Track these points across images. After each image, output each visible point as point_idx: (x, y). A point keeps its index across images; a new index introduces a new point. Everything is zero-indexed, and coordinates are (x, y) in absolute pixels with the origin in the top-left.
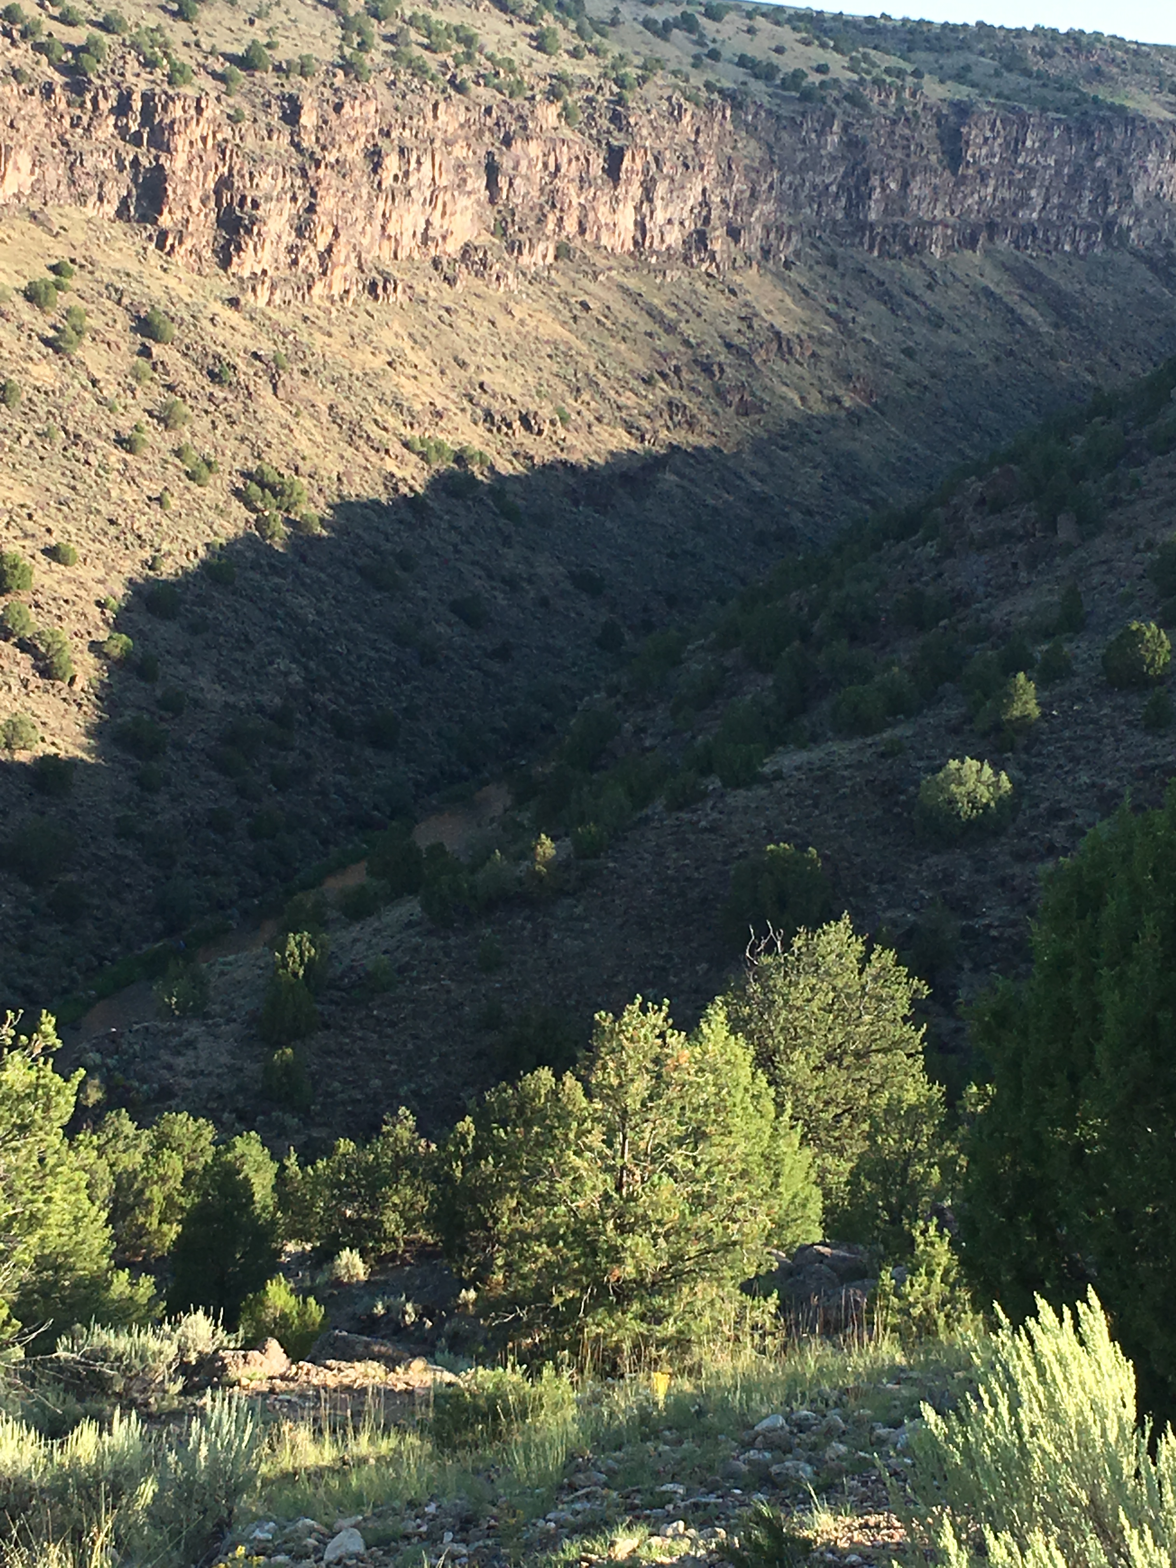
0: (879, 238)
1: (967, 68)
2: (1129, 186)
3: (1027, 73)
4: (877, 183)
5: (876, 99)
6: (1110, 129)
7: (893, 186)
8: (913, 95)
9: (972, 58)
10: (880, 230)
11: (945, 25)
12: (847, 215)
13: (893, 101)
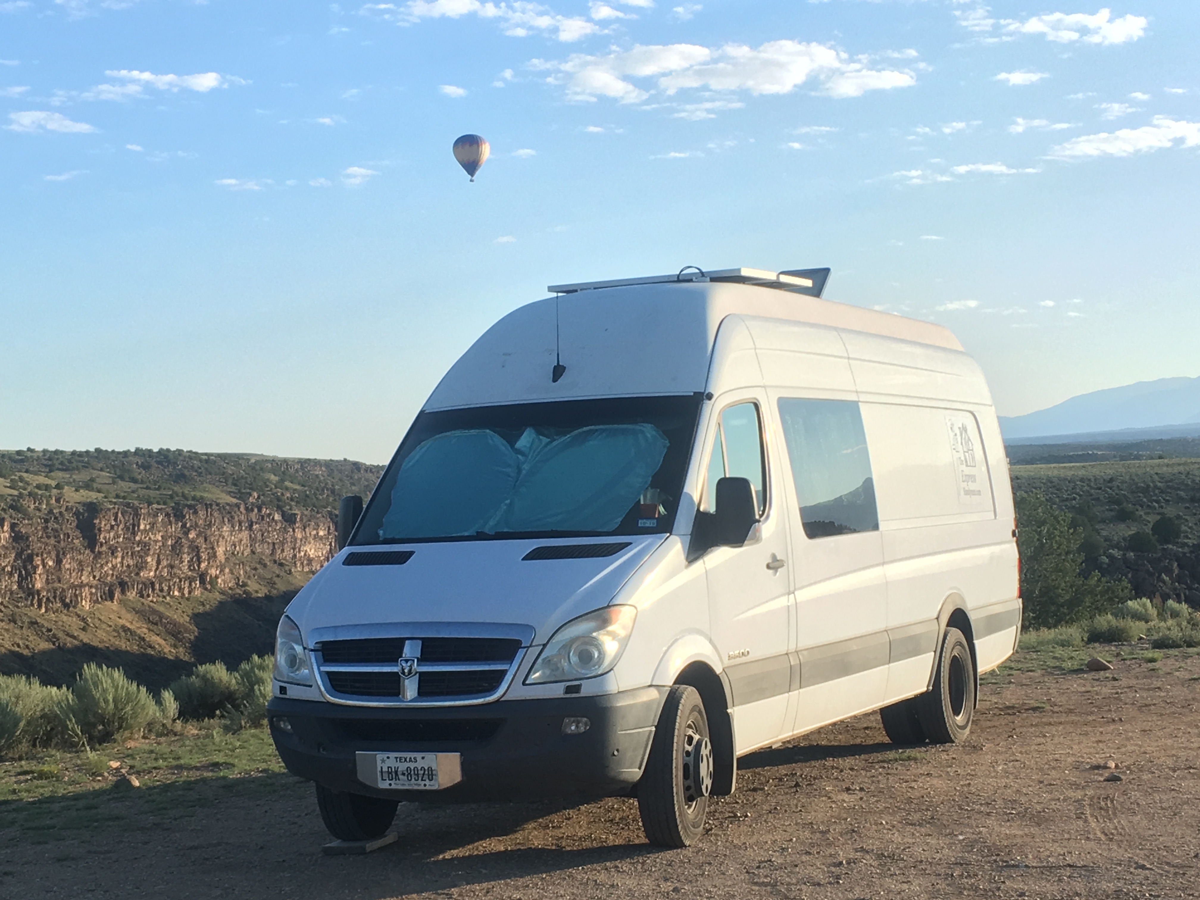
0: (45, 599)
1: (92, 480)
2: (213, 548)
3: (134, 480)
4: (39, 563)
5: (32, 506)
6: (196, 512)
7: (51, 563)
8: (58, 500)
9: (95, 473)
10: (45, 594)
11: (74, 453)
12: (20, 586)
13: (44, 507)
